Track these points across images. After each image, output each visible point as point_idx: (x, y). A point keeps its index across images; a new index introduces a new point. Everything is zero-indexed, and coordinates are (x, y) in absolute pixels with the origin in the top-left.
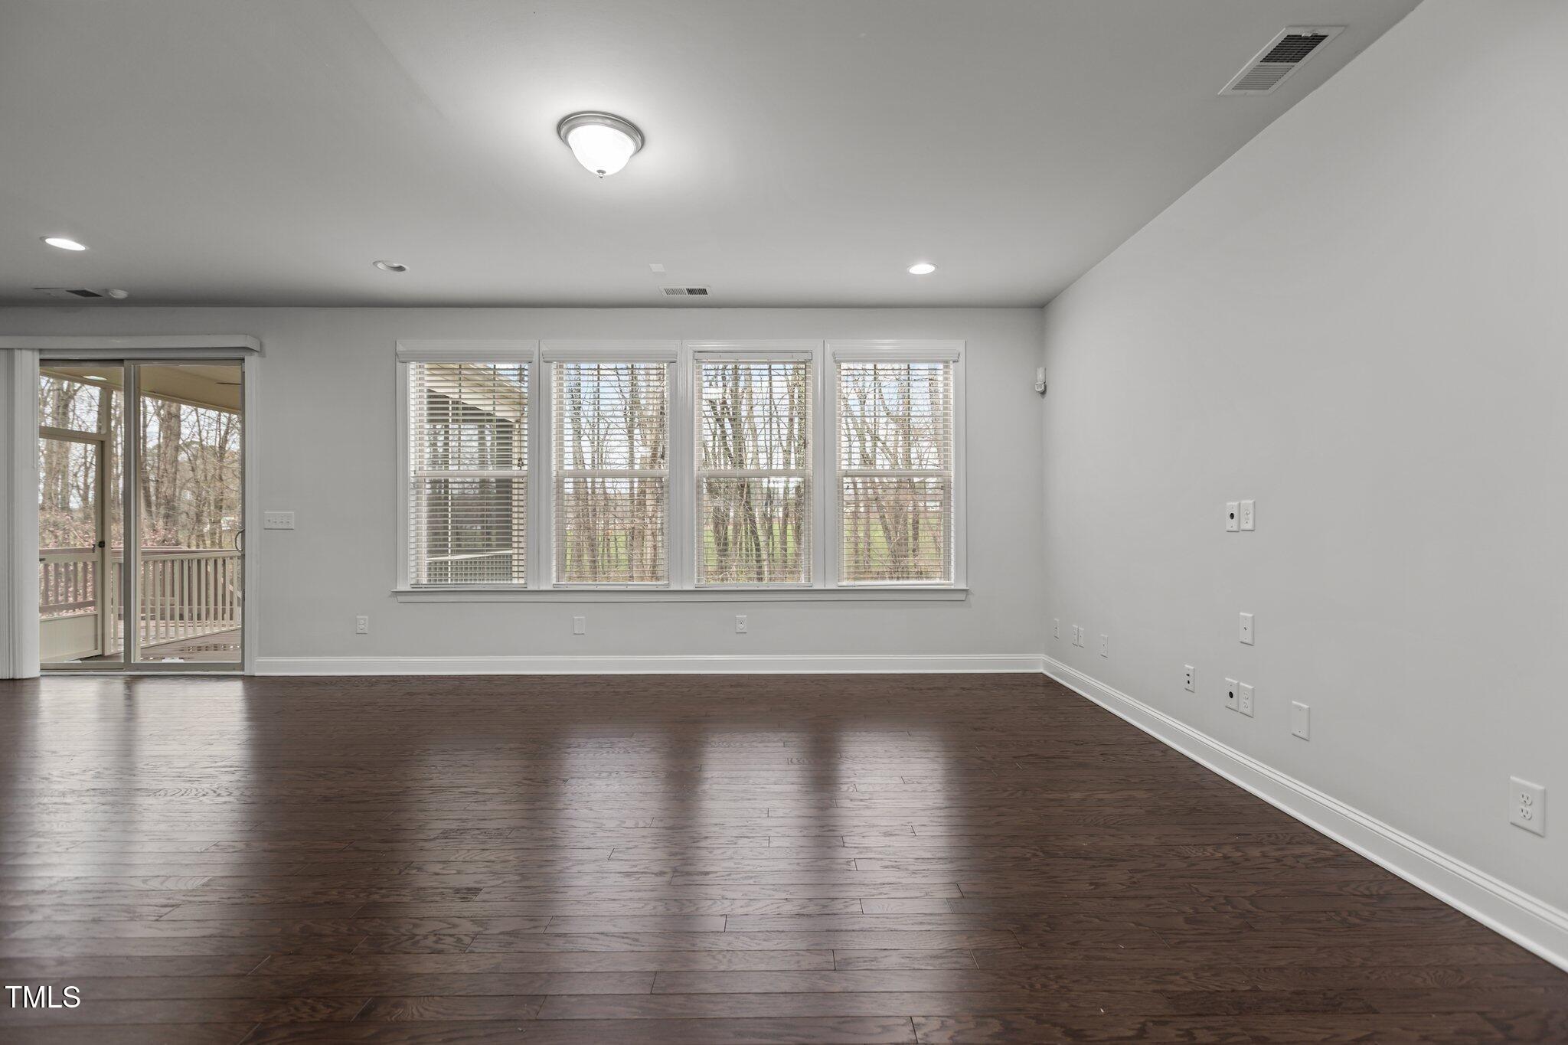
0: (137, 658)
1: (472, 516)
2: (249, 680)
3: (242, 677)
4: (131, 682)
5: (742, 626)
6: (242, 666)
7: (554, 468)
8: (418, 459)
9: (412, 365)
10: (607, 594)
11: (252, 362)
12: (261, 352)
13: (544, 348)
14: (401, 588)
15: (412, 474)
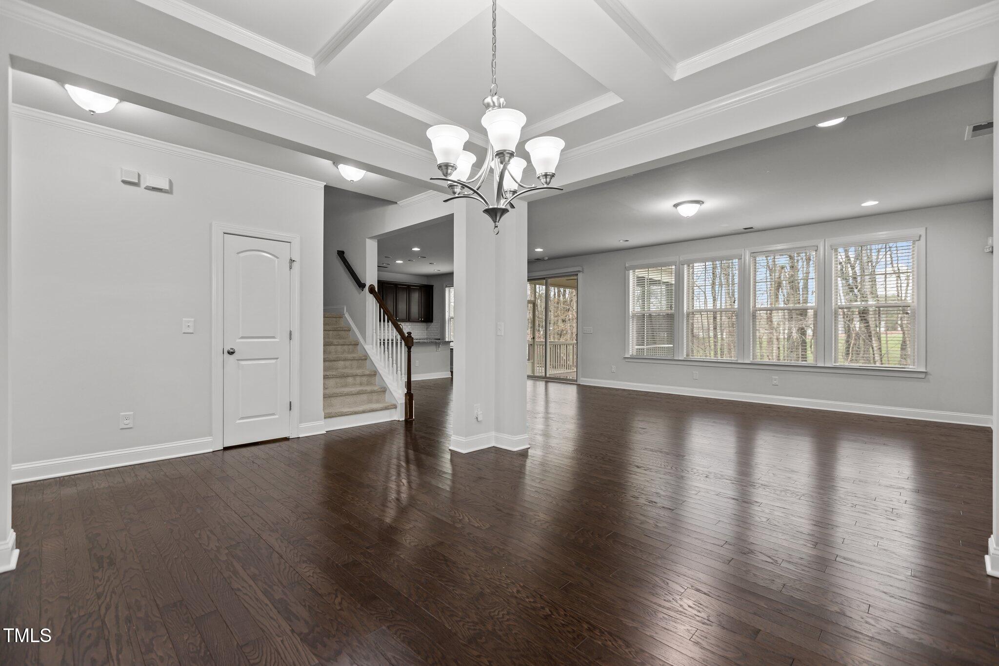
0: (548, 376)
1: (662, 329)
2: (579, 385)
3: (577, 384)
4: (547, 382)
5: (775, 382)
6: (576, 381)
7: (685, 309)
8: (634, 307)
9: (631, 271)
10: (706, 363)
11: (580, 276)
12: (583, 272)
13: (681, 259)
14: (626, 356)
15: (631, 313)
